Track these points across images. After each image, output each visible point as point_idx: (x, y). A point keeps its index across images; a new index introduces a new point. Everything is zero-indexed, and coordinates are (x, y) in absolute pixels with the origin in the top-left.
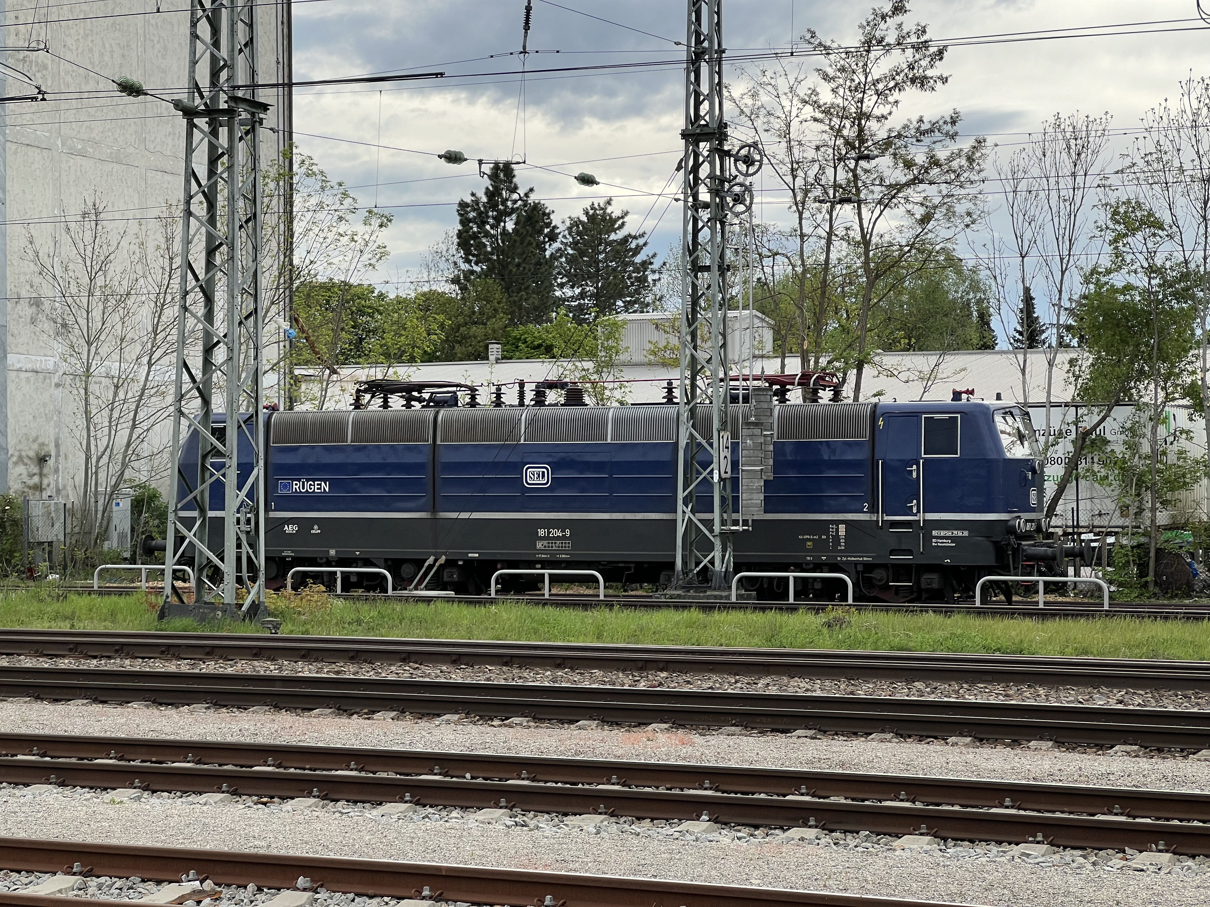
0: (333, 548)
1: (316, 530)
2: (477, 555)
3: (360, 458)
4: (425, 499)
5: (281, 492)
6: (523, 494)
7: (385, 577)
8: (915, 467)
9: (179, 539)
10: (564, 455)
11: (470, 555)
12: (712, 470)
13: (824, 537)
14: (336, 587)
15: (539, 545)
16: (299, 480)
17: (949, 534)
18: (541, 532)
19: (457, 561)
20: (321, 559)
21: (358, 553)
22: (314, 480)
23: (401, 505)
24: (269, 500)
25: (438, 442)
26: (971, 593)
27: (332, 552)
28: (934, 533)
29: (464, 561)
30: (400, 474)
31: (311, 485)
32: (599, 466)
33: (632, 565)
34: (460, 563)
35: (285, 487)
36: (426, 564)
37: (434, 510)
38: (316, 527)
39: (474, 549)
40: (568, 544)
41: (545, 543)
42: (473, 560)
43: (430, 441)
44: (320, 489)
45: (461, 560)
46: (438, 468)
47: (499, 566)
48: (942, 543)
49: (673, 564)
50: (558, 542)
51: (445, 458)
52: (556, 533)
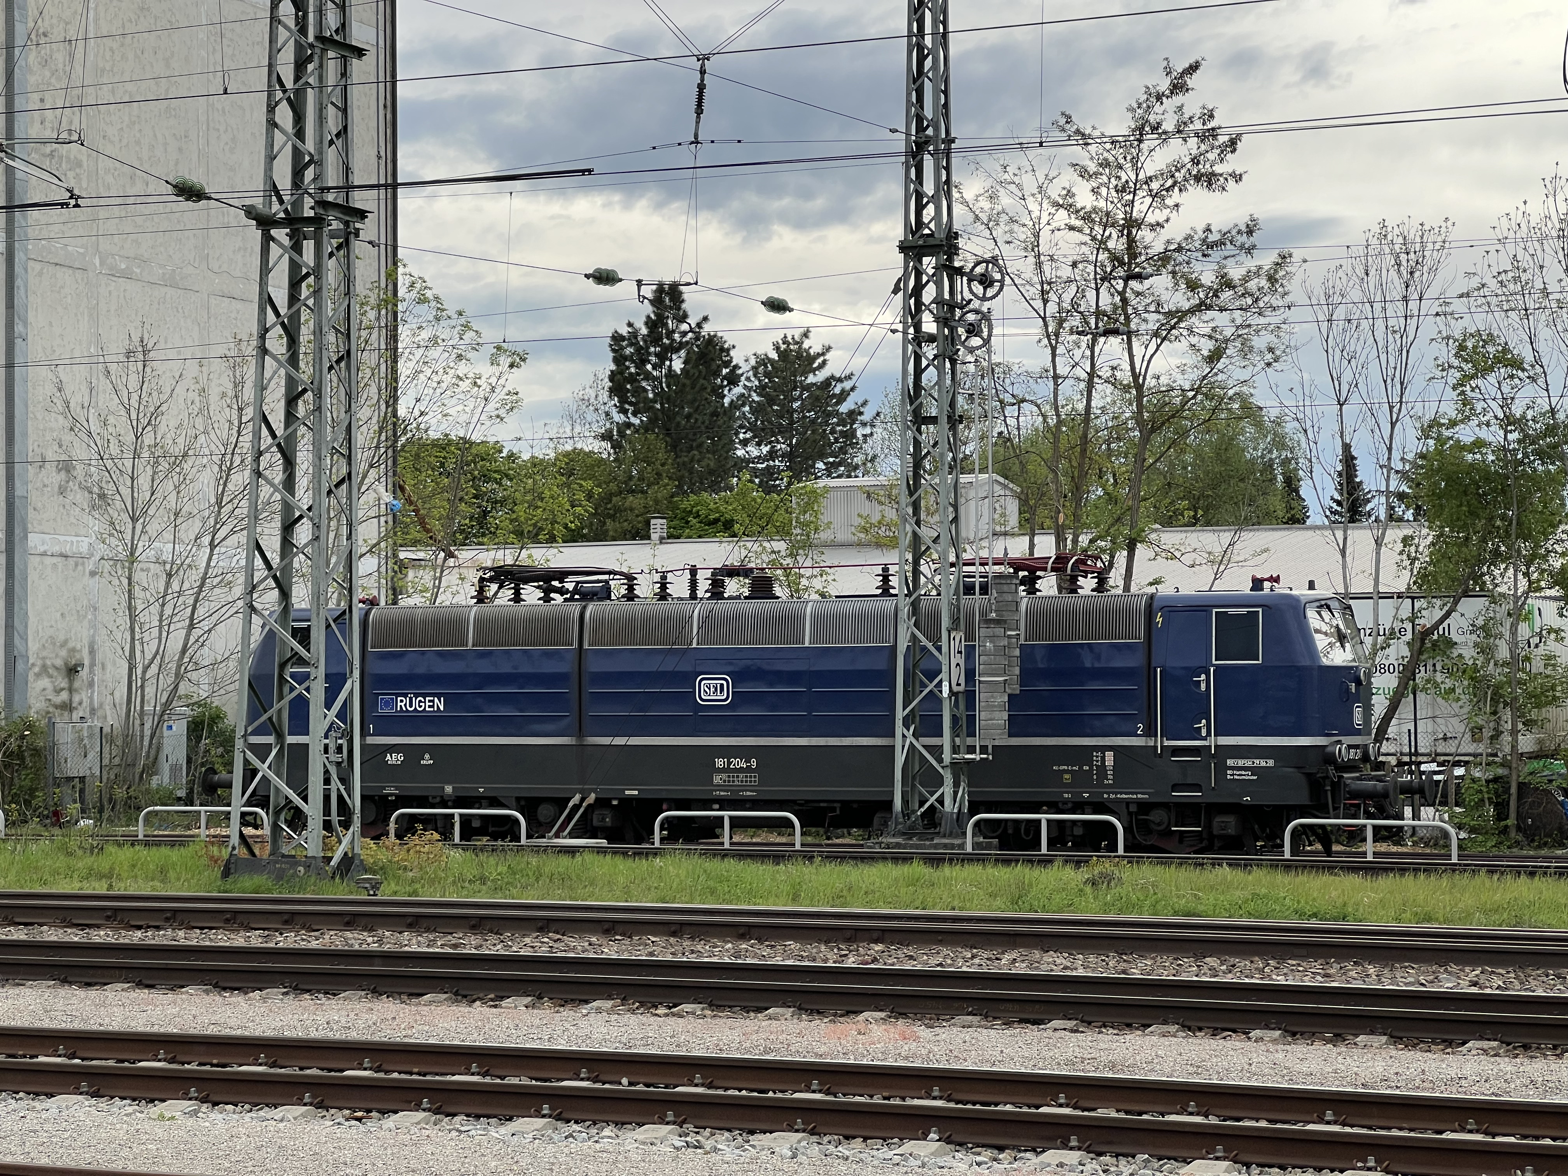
0: (449, 783)
1: (427, 761)
2: (636, 793)
3: (484, 667)
4: (569, 719)
5: (382, 711)
6: (696, 713)
7: (517, 821)
8: (1203, 677)
9: (249, 773)
10: (749, 662)
11: (627, 792)
12: (941, 681)
13: (1086, 768)
14: (452, 834)
15: (717, 779)
16: (405, 695)
17: (1248, 763)
18: (720, 763)
19: (610, 800)
20: (434, 797)
21: (481, 790)
22: (424, 696)
23: (537, 727)
24: (366, 722)
25: (586, 646)
26: (1278, 841)
27: (449, 789)
28: (1230, 762)
29: (620, 800)
30: (536, 687)
31: (420, 701)
32: (793, 677)
33: (838, 805)
34: (615, 803)
35: (387, 704)
36: (571, 804)
37: (580, 733)
38: (427, 756)
39: (632, 784)
40: (755, 778)
41: (724, 776)
42: (631, 799)
43: (575, 645)
44: (433, 706)
45: (615, 799)
46: (585, 679)
47: (665, 807)
48: (1239, 775)
49: (890, 803)
50: (741, 775)
51: (594, 666)
52: (738, 763)
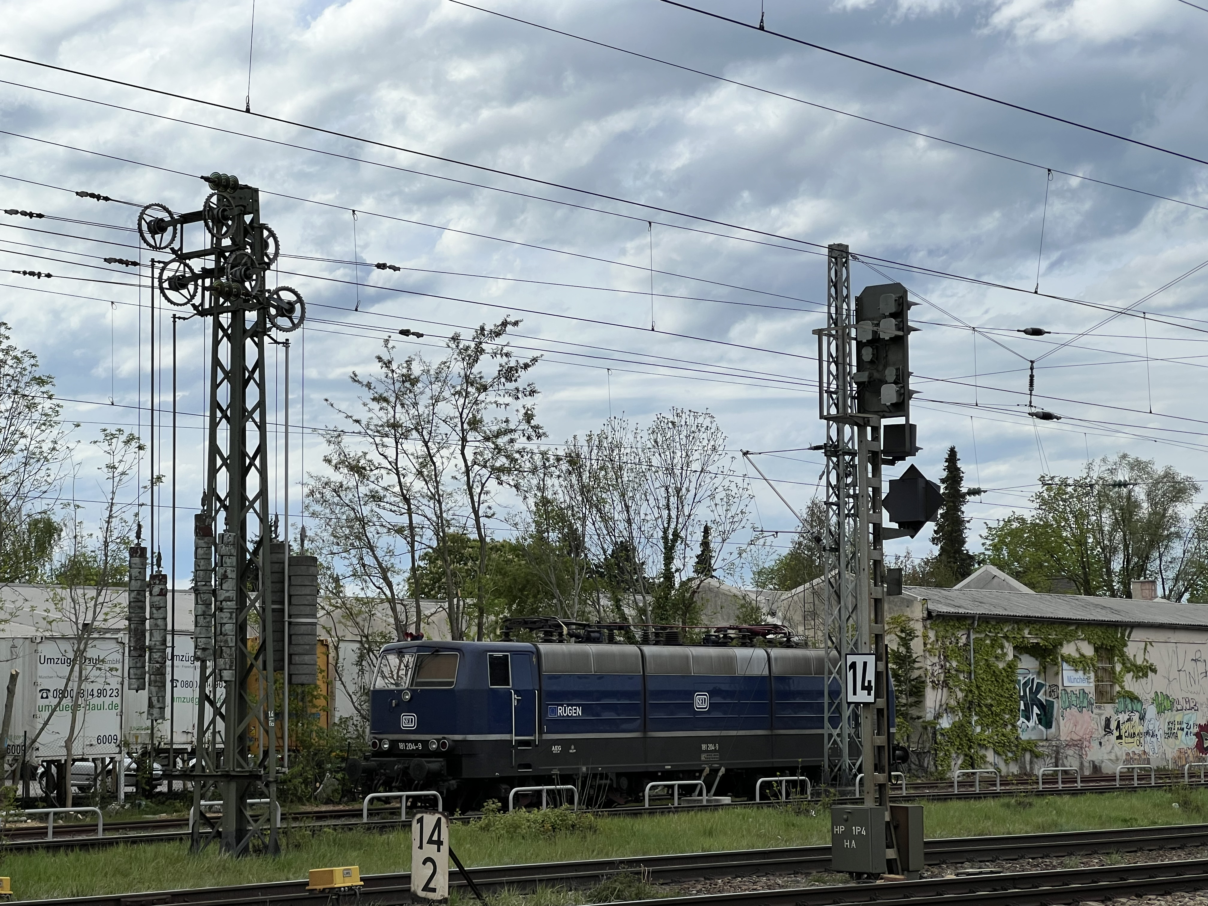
1: (572, 750)
2: (670, 767)
3: (601, 686)
5: (550, 716)
6: (694, 716)
10: (716, 685)
11: (667, 767)
16: (562, 705)
18: (704, 747)
20: (576, 775)
21: (600, 769)
23: (624, 726)
24: (543, 723)
25: (646, 673)
27: (584, 769)
30: (625, 699)
31: (570, 709)
32: (730, 694)
35: (553, 711)
37: (645, 730)
39: (668, 761)
40: (717, 756)
41: (706, 755)
42: (667, 771)
43: (642, 673)
44: (576, 713)
45: (660, 772)
46: (648, 694)
50: (713, 754)
52: (711, 747)
